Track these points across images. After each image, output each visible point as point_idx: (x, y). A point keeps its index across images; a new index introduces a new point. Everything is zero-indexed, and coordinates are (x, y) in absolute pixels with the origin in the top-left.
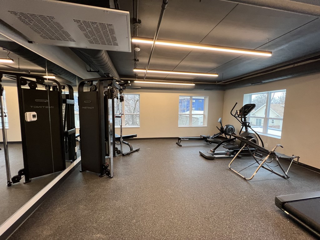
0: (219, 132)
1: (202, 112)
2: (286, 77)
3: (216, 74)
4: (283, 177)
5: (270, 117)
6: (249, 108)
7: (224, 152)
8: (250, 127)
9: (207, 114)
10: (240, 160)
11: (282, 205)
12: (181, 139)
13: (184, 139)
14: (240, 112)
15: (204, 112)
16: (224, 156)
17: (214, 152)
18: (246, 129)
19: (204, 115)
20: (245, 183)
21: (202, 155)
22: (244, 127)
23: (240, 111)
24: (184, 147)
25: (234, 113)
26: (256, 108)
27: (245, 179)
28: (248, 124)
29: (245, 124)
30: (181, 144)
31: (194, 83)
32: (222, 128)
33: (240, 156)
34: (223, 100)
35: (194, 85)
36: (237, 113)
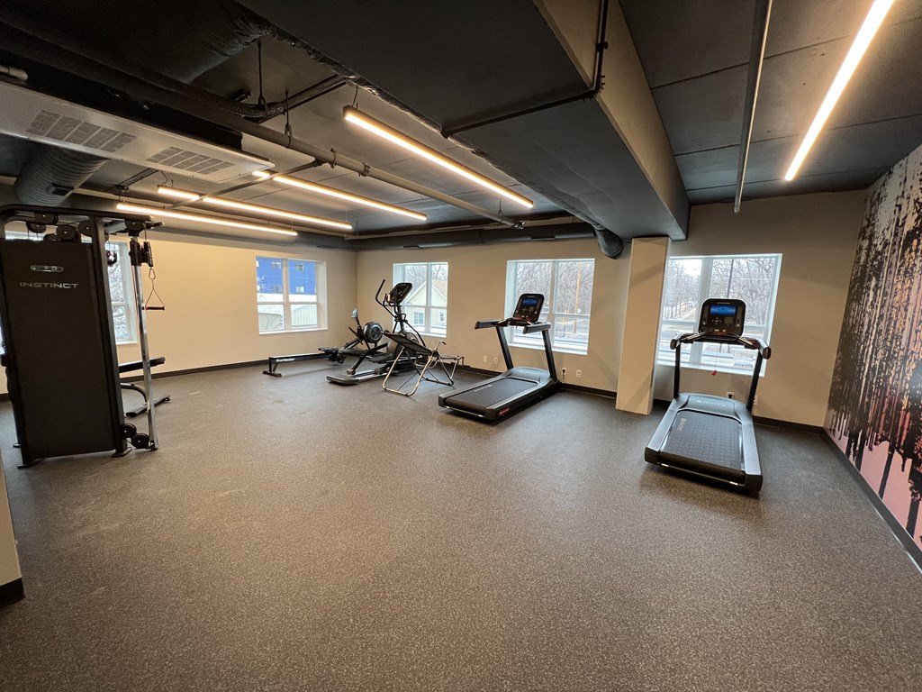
0: (355, 337)
1: (313, 298)
2: (446, 245)
3: (347, 223)
4: (449, 385)
5: (433, 305)
6: (403, 289)
7: (370, 371)
8: (406, 321)
9: (324, 302)
10: (398, 378)
11: (443, 402)
12: (277, 360)
13: (285, 360)
14: (391, 297)
15: (318, 299)
16: (372, 376)
17: (353, 373)
18: (402, 325)
19: (317, 304)
20: (407, 399)
21: (333, 382)
22: (399, 323)
23: (392, 295)
24: (287, 377)
25: (381, 298)
26: (413, 289)
27: (406, 395)
28: (403, 316)
29: (400, 319)
30: (277, 372)
31: (294, 230)
32: (360, 330)
33: (397, 371)
34: (355, 271)
35: (296, 234)
36: (386, 298)
